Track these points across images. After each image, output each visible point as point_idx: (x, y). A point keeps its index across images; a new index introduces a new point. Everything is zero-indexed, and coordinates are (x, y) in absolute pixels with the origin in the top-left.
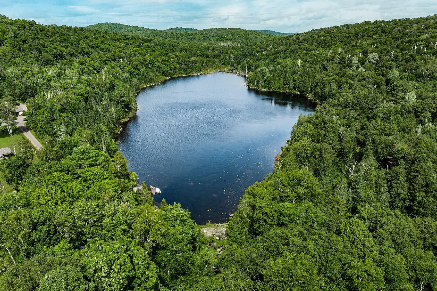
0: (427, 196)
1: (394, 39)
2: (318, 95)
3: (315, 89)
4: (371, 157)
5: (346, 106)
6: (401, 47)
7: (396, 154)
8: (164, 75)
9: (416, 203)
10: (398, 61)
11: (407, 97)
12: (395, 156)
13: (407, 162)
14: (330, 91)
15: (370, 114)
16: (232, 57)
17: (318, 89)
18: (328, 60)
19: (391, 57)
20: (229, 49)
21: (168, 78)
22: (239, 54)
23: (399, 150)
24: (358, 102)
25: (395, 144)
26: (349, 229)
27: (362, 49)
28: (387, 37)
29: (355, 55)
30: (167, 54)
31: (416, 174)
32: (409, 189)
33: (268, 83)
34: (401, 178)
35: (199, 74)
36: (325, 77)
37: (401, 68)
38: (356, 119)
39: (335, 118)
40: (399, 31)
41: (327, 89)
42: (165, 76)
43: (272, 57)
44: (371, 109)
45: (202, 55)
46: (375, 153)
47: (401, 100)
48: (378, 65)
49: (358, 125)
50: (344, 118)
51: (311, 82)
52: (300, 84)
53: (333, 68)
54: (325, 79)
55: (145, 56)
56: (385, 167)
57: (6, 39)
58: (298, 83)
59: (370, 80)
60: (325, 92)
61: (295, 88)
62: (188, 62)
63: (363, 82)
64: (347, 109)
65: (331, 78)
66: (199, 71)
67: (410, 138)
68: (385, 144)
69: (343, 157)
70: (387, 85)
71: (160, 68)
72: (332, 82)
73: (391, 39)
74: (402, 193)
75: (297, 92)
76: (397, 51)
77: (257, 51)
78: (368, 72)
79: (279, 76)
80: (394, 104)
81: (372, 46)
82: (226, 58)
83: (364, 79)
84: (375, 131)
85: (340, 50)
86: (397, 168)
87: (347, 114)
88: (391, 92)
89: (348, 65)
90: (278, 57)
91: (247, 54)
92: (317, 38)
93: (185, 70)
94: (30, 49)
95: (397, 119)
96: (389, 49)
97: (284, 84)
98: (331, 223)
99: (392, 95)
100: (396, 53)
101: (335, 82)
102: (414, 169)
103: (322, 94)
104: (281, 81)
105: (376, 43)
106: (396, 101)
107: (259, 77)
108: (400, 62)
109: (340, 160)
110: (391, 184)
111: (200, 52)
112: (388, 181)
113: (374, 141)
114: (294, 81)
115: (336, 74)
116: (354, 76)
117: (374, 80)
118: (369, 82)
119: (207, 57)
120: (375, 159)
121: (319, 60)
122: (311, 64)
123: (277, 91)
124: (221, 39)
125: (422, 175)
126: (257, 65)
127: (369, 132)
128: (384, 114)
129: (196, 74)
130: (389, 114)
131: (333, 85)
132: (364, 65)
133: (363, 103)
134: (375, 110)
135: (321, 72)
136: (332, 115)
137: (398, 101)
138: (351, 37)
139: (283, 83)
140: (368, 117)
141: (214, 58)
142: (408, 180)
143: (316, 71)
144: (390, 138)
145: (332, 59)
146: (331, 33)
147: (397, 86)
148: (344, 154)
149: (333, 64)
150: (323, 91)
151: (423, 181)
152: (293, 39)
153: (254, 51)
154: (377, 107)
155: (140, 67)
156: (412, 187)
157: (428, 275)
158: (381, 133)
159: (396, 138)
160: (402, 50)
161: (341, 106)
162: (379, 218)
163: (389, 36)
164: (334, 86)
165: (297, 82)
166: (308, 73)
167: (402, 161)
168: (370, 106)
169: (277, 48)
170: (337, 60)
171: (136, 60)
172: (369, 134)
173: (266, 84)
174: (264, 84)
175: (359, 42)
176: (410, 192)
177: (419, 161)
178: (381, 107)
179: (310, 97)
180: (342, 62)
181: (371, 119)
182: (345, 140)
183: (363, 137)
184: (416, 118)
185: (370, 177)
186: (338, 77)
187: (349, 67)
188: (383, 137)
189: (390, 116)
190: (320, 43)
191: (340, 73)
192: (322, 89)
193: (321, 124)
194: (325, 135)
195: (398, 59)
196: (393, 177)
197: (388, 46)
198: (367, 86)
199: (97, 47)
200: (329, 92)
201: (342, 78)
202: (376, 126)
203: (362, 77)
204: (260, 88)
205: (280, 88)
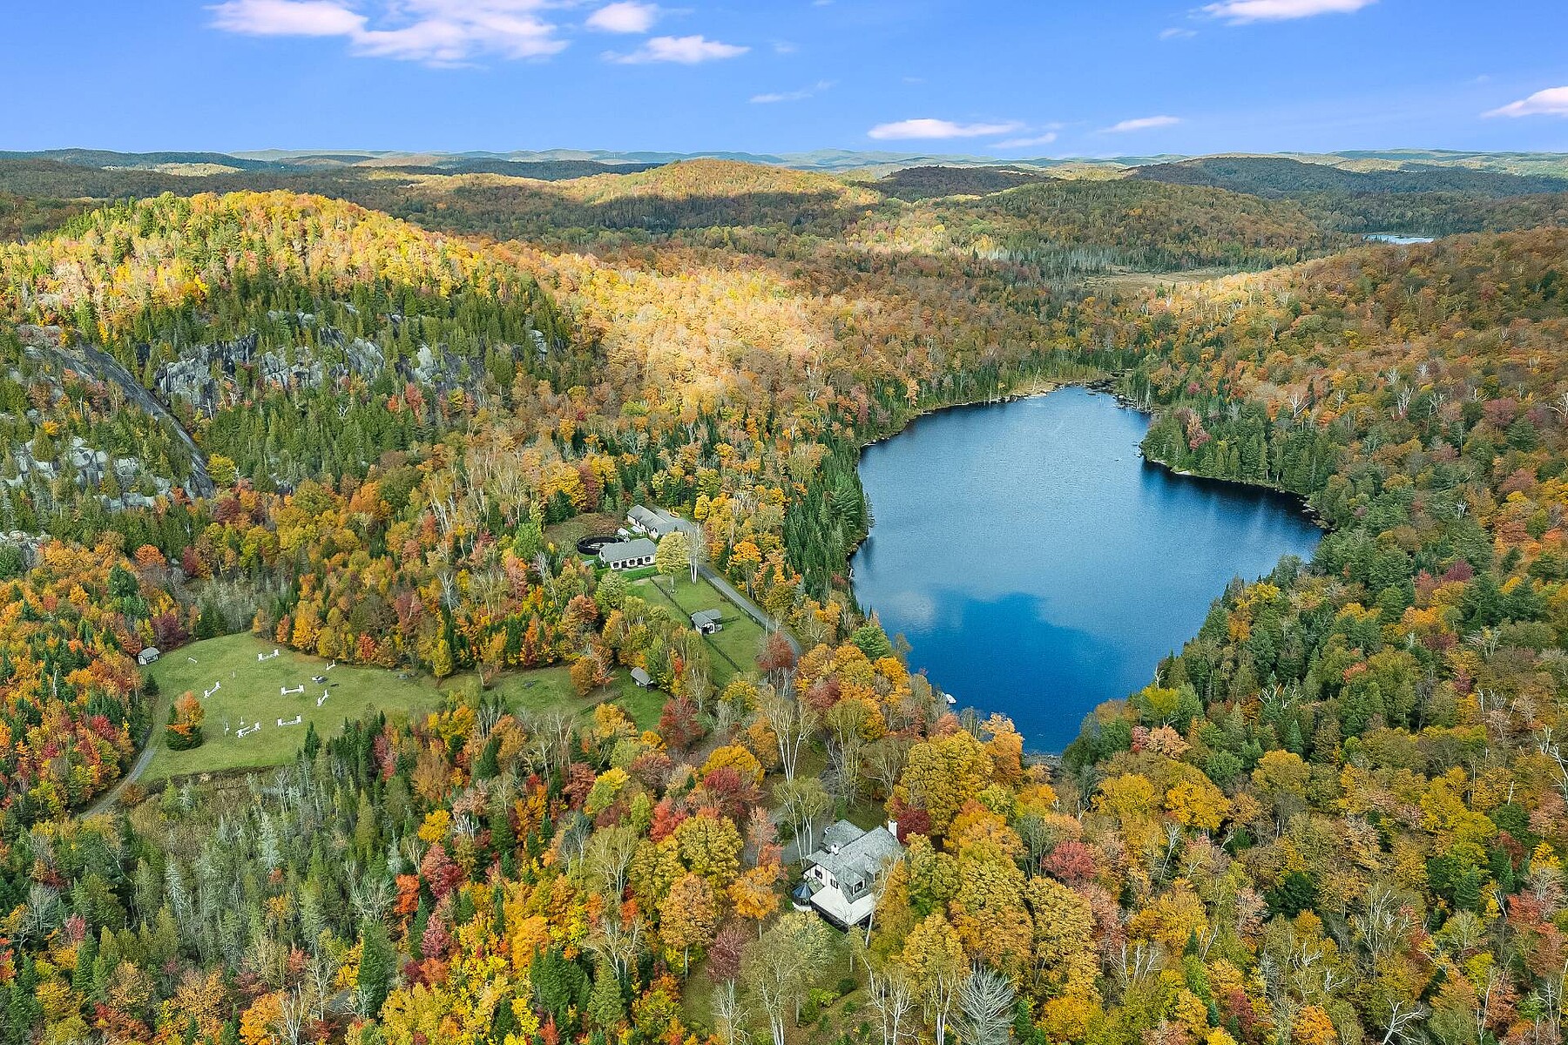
16: (1109, 338)
33: (1196, 456)
41: (1344, 498)
51: (1317, 463)
52: (1287, 465)
58: (1281, 463)
60: (1338, 503)
61: (1272, 475)
75: (1276, 487)
93: (968, 388)
97: (1243, 462)
104: (1235, 452)
107: (1174, 437)
114: (1271, 454)
123: (1223, 479)
139: (1241, 458)
143: (1335, 434)
165: (1279, 461)
166: (1311, 438)
170: (1403, 405)
173: (1193, 457)
174: (1188, 458)
179: (1309, 506)
200: (1348, 506)
204: (1176, 467)
205: (1228, 472)
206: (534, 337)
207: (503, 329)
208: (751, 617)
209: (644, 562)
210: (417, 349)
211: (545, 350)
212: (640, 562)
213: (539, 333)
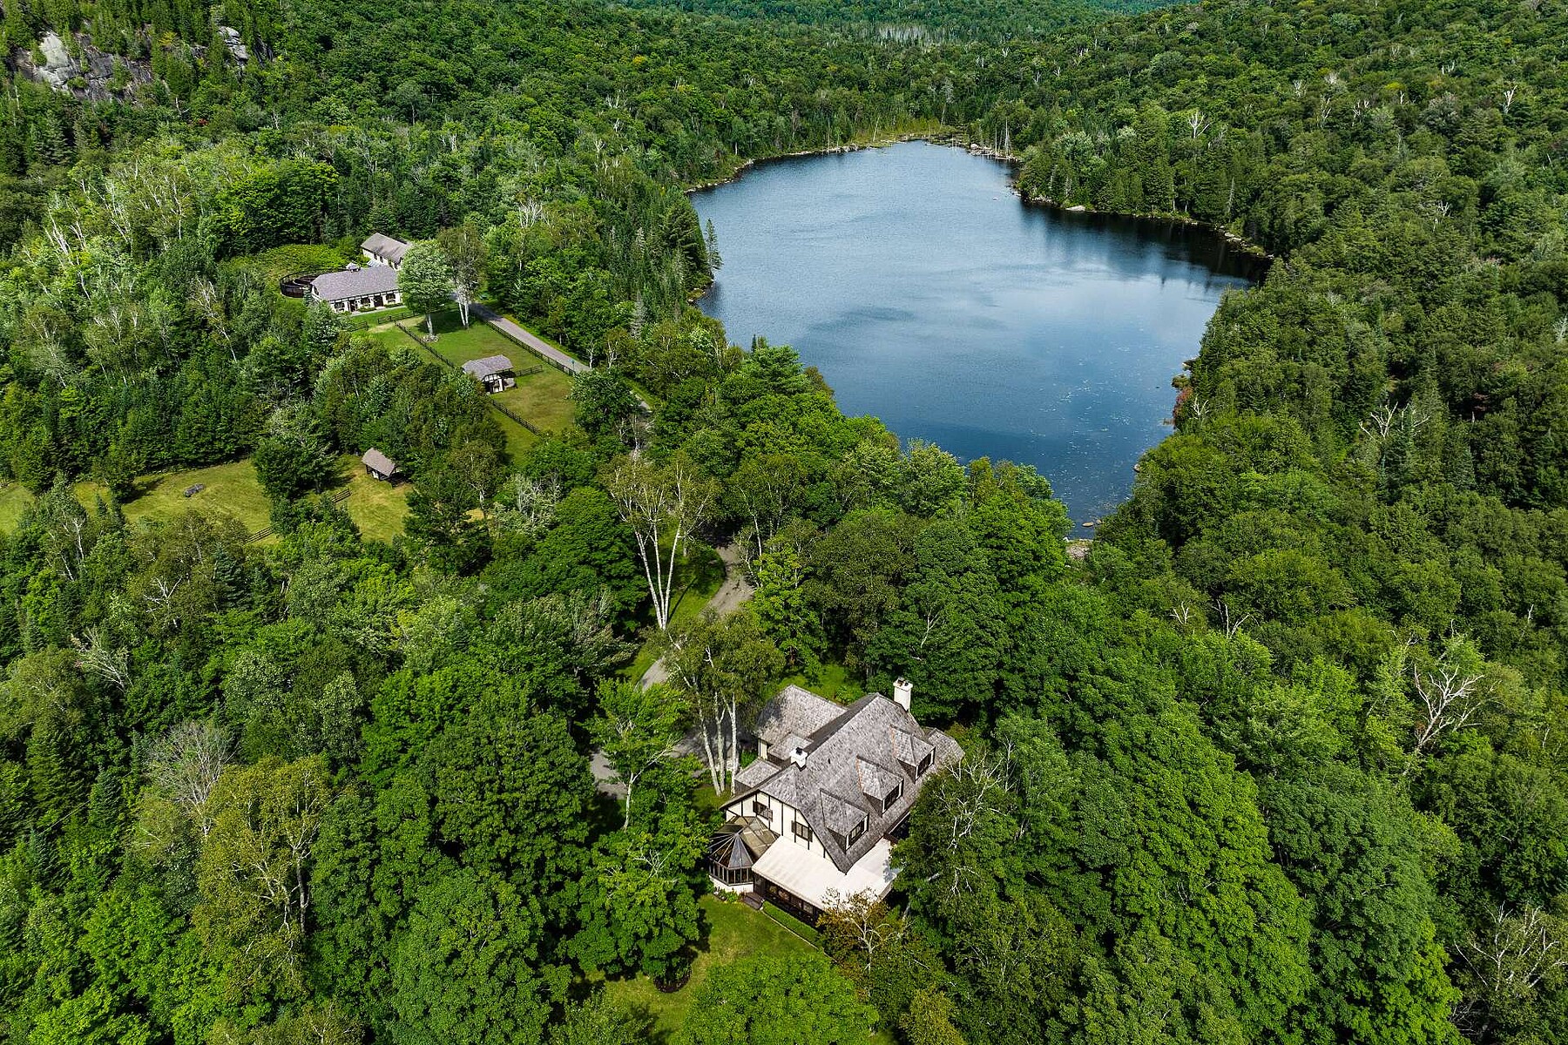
0: (1562, 475)
1: (1518, 42)
2: (1260, 232)
3: (1247, 211)
4: (1434, 396)
5: (1359, 266)
6: (1539, 75)
7: (1497, 387)
8: (739, 151)
9: (1536, 491)
10: (1524, 126)
11: (1539, 244)
12: (1495, 391)
13: (1521, 403)
14: (1299, 220)
15: (1428, 290)
16: (948, 88)
17: (1261, 211)
18: (1291, 115)
19: (1501, 109)
20: (935, 60)
21: (750, 162)
22: (969, 76)
23: (1506, 379)
24: (1395, 256)
25: (1497, 365)
26: (1387, 524)
27: (1406, 79)
28: (1494, 33)
29: (1384, 101)
30: (737, 77)
31: (1543, 428)
32: (1523, 462)
33: (1094, 184)
34: (1507, 438)
35: (846, 148)
36: (1283, 174)
37: (1532, 149)
38: (1388, 305)
39: (1333, 299)
40: (1539, 8)
41: (1291, 214)
42: (742, 154)
43: (1090, 93)
44: (1434, 277)
45: (846, 81)
46: (1445, 387)
47: (1522, 252)
48: (1456, 139)
49: (1395, 319)
50: (1357, 300)
51: (1236, 185)
52: (1199, 191)
53: (1308, 144)
54: (1286, 180)
55: (672, 84)
56: (1467, 417)
57: (280, 35)
58: (1191, 188)
59: (1430, 188)
60: (1283, 220)
61: (1180, 206)
62: (809, 106)
63: (1410, 194)
64: (1366, 277)
65: (1305, 177)
66: (845, 140)
67: (1536, 350)
68: (1472, 365)
69: (1355, 400)
70: (1483, 206)
71: (723, 127)
72: (1308, 190)
73: (1509, 41)
74: (1505, 472)
75: (1187, 219)
76: (1524, 92)
77: (1033, 68)
78: (1423, 160)
79: (1130, 165)
80: (1502, 263)
81: (1440, 67)
82: (925, 93)
83: (1411, 185)
84: (1445, 334)
85: (1333, 80)
86: (1498, 417)
87: (1366, 289)
88: (1494, 227)
89: (1357, 133)
90: (1110, 93)
91: (998, 78)
92: (1246, 27)
93: (803, 134)
94: (350, 66)
95: (1506, 304)
96: (1500, 81)
97: (1146, 192)
98: (1349, 514)
99: (1496, 237)
100: (1522, 99)
101: (1316, 190)
102: (1536, 418)
103: (1271, 226)
104: (1137, 179)
105: (1456, 56)
106: (1507, 256)
107: (1062, 166)
108: (1530, 127)
109: (1347, 407)
110: (1479, 453)
111: (840, 70)
112: (1474, 446)
113: (1441, 358)
114: (1179, 180)
115: (1320, 165)
116: (1381, 172)
117: (1444, 190)
118: (1426, 195)
119: (863, 86)
120: (1444, 401)
121: (1259, 113)
122: (1235, 125)
123: (1123, 212)
124: (882, 12)
125: (1554, 430)
126: (1042, 122)
127: (1428, 337)
128: (1470, 291)
129: (837, 149)
130: (1486, 292)
131: (1310, 200)
132: (1411, 137)
133: (1410, 258)
134: (1444, 280)
135: (1268, 153)
136: (1324, 291)
137: (1514, 256)
138: (1366, 27)
139: (1144, 186)
140: (1423, 300)
141: (885, 90)
142: (1525, 443)
143: (1251, 152)
144: (1484, 350)
145: (1308, 111)
146: (1295, 11)
147: (1514, 208)
148: (1359, 390)
149: (1307, 130)
150: (1275, 218)
151: (1556, 446)
152: (1160, 28)
153: (1022, 69)
154: (1451, 273)
155: (668, 124)
156: (1529, 458)
157: (1545, 596)
158: (1462, 338)
159: (1500, 350)
160: (1541, 85)
161: (1345, 265)
162: (1451, 508)
163: (1504, 30)
164: (1315, 202)
165: (1188, 187)
166: (1226, 156)
167: (1510, 402)
168: (1432, 268)
169: (1105, 59)
170: (1322, 117)
171: (652, 101)
172: (1427, 341)
173: (1087, 189)
174: (1080, 190)
175: (1396, 48)
176: (1523, 470)
177: (1552, 400)
178: (1464, 271)
179: (1233, 235)
180: (1342, 126)
181: (1432, 305)
182: (1362, 355)
183: (1412, 349)
184: (1559, 304)
185: (1431, 437)
186: (1326, 176)
187: (1361, 141)
188: (1467, 348)
189: (1487, 296)
190: (1256, 47)
191: (1333, 161)
192: (1272, 211)
193: (1294, 314)
194: (1311, 343)
195: (1523, 116)
196: (1487, 436)
197: (1494, 68)
198: (1421, 207)
199: (527, 56)
200: (1296, 223)
201: (1341, 178)
202: (1449, 322)
203: (1407, 175)
204: (1067, 202)
205: (1132, 205)
206: (228, 37)
207: (176, 22)
208: (560, 367)
209: (385, 302)
210: (39, 38)
211: (244, 56)
212: (379, 301)
213: (232, 32)
